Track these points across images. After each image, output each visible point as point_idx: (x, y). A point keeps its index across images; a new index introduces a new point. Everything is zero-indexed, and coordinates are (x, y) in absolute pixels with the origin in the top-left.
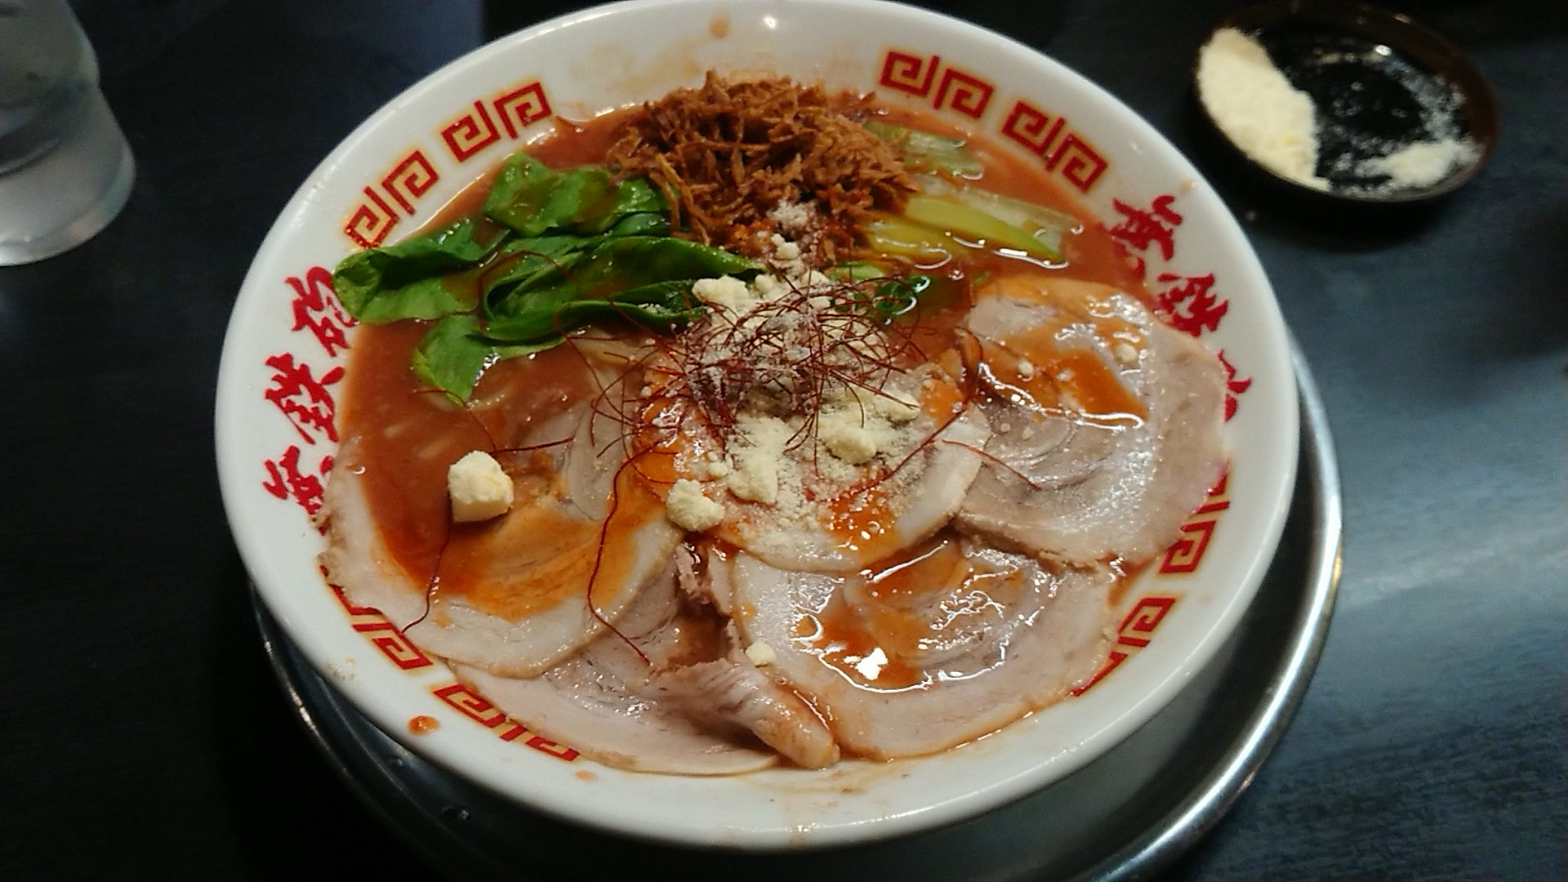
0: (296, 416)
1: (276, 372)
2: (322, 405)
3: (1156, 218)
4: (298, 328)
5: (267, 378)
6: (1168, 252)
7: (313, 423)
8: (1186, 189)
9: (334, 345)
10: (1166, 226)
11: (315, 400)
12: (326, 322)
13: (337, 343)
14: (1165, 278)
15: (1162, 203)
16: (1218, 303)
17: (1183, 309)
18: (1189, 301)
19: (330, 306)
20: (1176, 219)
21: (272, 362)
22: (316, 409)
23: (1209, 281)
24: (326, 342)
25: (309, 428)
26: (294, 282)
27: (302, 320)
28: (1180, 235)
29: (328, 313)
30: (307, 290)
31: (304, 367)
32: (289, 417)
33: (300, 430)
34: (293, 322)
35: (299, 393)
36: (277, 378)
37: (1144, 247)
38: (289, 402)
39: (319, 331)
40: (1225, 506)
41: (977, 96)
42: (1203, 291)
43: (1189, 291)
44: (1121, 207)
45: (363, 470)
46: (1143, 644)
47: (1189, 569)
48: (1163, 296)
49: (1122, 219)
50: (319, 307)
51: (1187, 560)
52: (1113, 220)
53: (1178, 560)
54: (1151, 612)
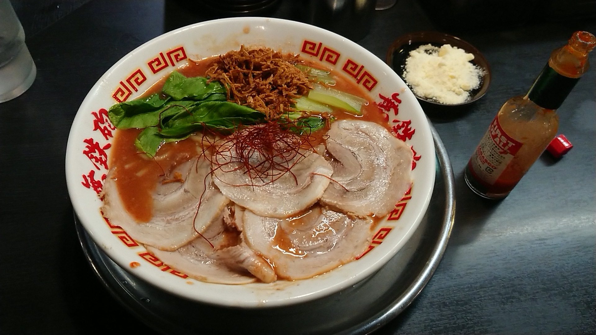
0: (94, 160)
1: (87, 144)
2: (103, 156)
3: (393, 101)
4: (95, 130)
5: (84, 147)
6: (396, 113)
7: (99, 162)
8: (403, 91)
9: (107, 136)
10: (396, 104)
11: (100, 155)
12: (105, 128)
13: (108, 135)
14: (395, 121)
15: (395, 96)
16: (412, 130)
17: (400, 132)
18: (403, 129)
19: (107, 122)
20: (400, 102)
21: (86, 141)
22: (101, 158)
23: (409, 123)
24: (105, 135)
25: (98, 164)
26: (95, 114)
27: (97, 127)
28: (401, 107)
29: (106, 125)
30: (99, 117)
31: (97, 143)
32: (91, 160)
33: (95, 164)
34: (94, 128)
35: (95, 152)
36: (87, 147)
37: (389, 110)
38: (91, 155)
39: (103, 131)
40: (410, 198)
41: (335, 57)
42: (407, 126)
43: (403, 126)
44: (381, 97)
45: (117, 179)
46: (380, 243)
47: (397, 219)
48: (394, 127)
49: (382, 101)
50: (103, 123)
51: (397, 216)
52: (379, 101)
53: (394, 216)
54: (384, 233)
